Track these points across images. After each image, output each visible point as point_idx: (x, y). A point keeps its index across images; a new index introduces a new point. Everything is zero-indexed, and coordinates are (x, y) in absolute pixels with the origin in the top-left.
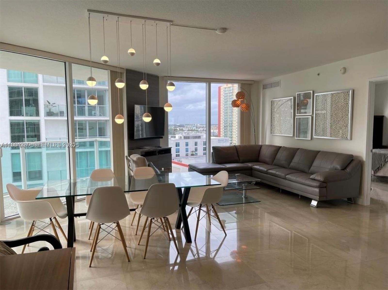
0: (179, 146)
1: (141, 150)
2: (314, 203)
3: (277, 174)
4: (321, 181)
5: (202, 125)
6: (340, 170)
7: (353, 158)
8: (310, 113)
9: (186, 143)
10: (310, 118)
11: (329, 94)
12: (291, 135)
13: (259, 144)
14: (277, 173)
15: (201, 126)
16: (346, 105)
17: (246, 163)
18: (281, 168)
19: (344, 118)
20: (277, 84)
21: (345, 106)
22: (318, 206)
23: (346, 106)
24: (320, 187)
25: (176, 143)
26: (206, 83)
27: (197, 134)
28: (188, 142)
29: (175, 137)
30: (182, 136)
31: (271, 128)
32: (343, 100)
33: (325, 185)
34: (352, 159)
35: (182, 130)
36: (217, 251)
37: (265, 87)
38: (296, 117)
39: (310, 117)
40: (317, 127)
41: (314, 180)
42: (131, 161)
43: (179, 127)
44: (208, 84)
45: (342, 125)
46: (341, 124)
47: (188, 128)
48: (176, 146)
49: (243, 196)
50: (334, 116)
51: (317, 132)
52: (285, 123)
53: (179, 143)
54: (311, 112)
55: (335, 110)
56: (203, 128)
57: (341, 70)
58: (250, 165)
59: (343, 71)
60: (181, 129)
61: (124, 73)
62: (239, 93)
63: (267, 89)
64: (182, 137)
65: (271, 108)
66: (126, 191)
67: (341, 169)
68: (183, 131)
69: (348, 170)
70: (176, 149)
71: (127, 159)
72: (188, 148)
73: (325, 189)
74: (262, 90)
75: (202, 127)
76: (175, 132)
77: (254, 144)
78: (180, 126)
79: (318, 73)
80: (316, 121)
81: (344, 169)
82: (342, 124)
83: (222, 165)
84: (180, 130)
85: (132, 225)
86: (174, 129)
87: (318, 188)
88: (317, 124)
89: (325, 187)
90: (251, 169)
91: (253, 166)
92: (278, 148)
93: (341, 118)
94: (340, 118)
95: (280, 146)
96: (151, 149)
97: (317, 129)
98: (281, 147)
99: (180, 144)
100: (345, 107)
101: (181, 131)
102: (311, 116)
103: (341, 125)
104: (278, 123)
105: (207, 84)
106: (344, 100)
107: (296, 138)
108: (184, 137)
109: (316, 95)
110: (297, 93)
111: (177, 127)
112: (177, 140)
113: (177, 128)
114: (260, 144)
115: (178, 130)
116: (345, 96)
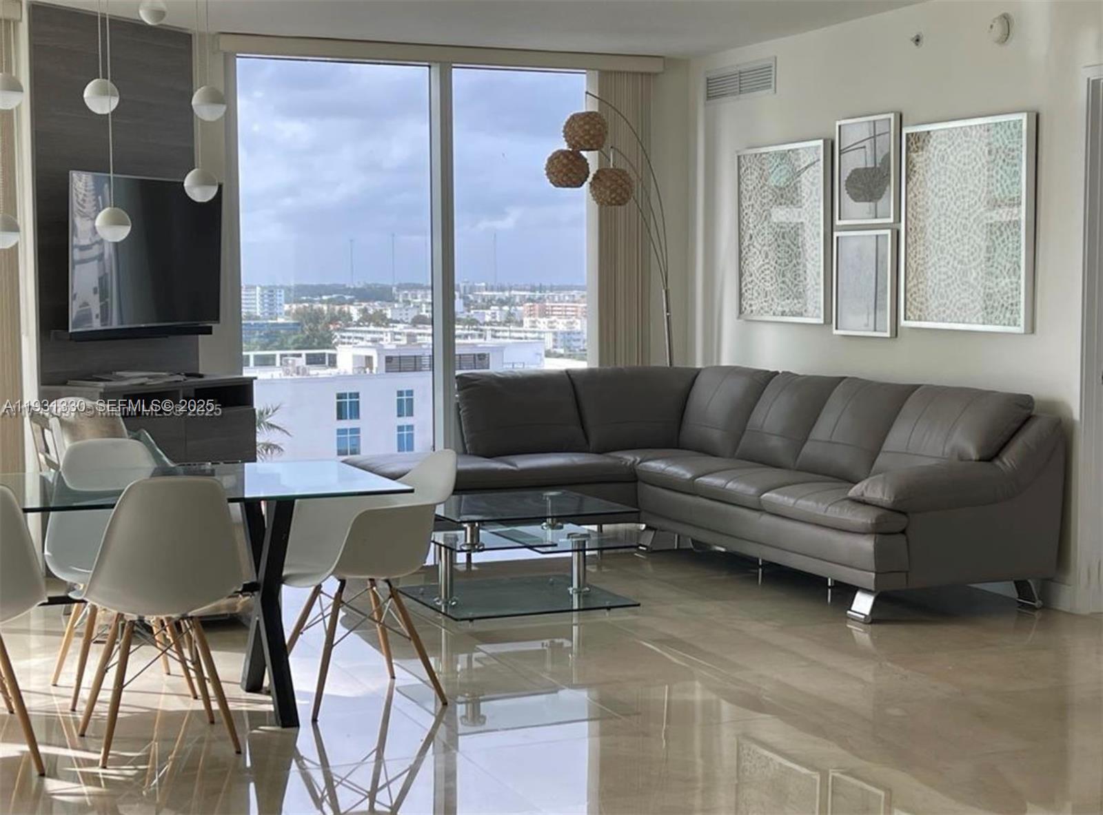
0: (355, 414)
1: (102, 384)
2: (863, 604)
3: (729, 490)
4: (884, 505)
5: (502, 289)
6: (976, 461)
7: (1031, 408)
8: (889, 217)
9: (400, 393)
10: (886, 235)
11: (954, 131)
12: (818, 317)
13: (690, 366)
14: (730, 485)
15: (498, 294)
16: (1011, 179)
17: (612, 454)
18: (757, 467)
19: (1005, 236)
20: (761, 77)
21: (1009, 182)
22: (875, 618)
23: (1012, 184)
24: (879, 531)
25: (340, 396)
26: (430, 67)
27: (469, 341)
28: (410, 393)
29: (333, 362)
30: (373, 353)
31: (740, 289)
32: (1000, 157)
33: (899, 522)
34: (1027, 412)
35: (380, 320)
36: (409, 774)
37: (716, 89)
38: (836, 234)
39: (888, 232)
40: (913, 278)
41: (860, 502)
42: (54, 422)
43: (362, 300)
44: (436, 70)
45: (1000, 267)
46: (995, 265)
47: (418, 307)
48: (341, 415)
49: (570, 589)
50: (972, 227)
51: (914, 302)
52: (794, 261)
53: (357, 395)
54: (890, 213)
55: (973, 202)
56: (506, 308)
57: (992, 27)
58: (629, 458)
59: (998, 30)
60: (371, 312)
61: (21, 20)
62: (577, 119)
63: (724, 99)
64: (375, 364)
65: (740, 193)
66: (28, 506)
67: (978, 458)
68: (387, 326)
69: (1009, 459)
70: (340, 432)
71: (34, 416)
72: (411, 427)
73: (902, 538)
74: (705, 105)
75: (502, 303)
76: (338, 330)
77: (668, 365)
78: (363, 295)
79: (914, 36)
80: (909, 251)
81: (991, 455)
82: (999, 263)
83: (497, 461)
84: (367, 318)
85: (55, 685)
86: (331, 312)
87: (873, 536)
88: (912, 262)
89: (903, 532)
90: (632, 478)
91: (640, 462)
92: (762, 381)
93: (997, 238)
94: (994, 237)
95: (772, 370)
96: (152, 382)
97: (914, 286)
98: (776, 373)
99: (362, 400)
100: (1007, 187)
101: (372, 328)
102: (892, 229)
103: (997, 268)
104: (767, 261)
105: (432, 69)
106: (1003, 157)
107: (835, 332)
108: (389, 359)
109: (907, 135)
110: (838, 123)
111: (351, 302)
112: (344, 378)
113: (346, 308)
114: (699, 365)
115: (356, 318)
116: (1007, 142)
